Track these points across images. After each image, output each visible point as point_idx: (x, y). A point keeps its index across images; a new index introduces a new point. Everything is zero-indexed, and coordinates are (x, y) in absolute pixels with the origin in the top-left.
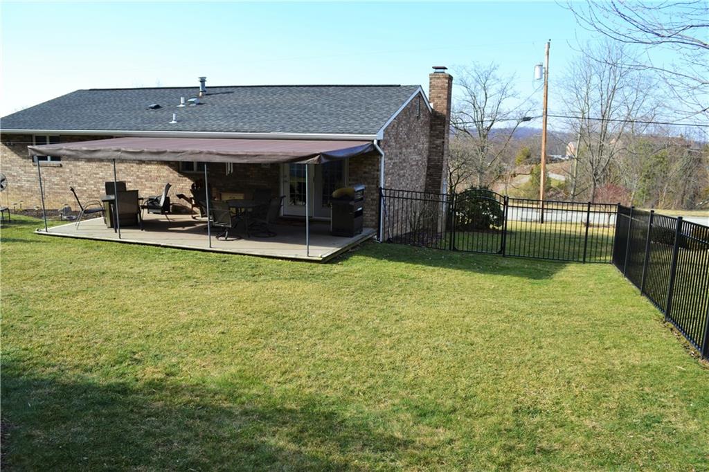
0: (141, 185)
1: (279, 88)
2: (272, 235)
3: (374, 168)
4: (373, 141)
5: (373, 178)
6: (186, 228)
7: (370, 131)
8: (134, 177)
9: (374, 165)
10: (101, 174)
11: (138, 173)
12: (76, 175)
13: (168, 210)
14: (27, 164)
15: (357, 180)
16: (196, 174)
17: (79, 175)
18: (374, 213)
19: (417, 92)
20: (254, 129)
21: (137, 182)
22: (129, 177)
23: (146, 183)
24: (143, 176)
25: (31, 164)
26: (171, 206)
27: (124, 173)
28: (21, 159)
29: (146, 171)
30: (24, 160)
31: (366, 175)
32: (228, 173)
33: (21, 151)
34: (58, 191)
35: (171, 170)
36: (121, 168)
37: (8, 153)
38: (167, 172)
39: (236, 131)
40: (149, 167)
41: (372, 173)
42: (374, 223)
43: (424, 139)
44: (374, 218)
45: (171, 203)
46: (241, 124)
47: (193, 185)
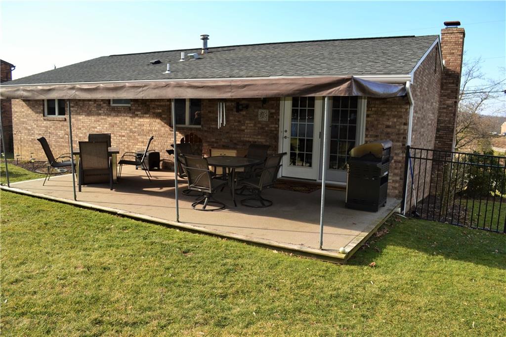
0: (134, 140)
1: (281, 45)
2: (266, 203)
3: (400, 120)
4: (405, 84)
5: (399, 134)
6: (165, 189)
7: (398, 71)
8: (127, 131)
9: (401, 117)
10: (98, 128)
11: (131, 127)
12: (77, 129)
13: (158, 166)
14: (39, 118)
15: (377, 136)
16: (187, 128)
17: (80, 129)
18: (398, 178)
19: (435, 43)
20: (251, 74)
21: (130, 137)
22: (123, 131)
23: (138, 137)
24: (136, 130)
25: (42, 119)
26: (161, 163)
27: (119, 127)
28: (34, 114)
29: (139, 125)
30: (37, 115)
31: (389, 130)
32: (219, 126)
33: (34, 107)
34: (63, 144)
35: (163, 123)
36: (116, 122)
37: (25, 108)
38: (158, 126)
39: (230, 77)
40: (142, 120)
41: (397, 127)
42: (397, 192)
43: (437, 98)
44: (397, 185)
45: (161, 159)
46: (237, 71)
47: (183, 139)
